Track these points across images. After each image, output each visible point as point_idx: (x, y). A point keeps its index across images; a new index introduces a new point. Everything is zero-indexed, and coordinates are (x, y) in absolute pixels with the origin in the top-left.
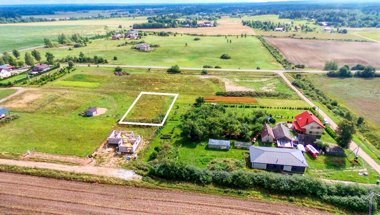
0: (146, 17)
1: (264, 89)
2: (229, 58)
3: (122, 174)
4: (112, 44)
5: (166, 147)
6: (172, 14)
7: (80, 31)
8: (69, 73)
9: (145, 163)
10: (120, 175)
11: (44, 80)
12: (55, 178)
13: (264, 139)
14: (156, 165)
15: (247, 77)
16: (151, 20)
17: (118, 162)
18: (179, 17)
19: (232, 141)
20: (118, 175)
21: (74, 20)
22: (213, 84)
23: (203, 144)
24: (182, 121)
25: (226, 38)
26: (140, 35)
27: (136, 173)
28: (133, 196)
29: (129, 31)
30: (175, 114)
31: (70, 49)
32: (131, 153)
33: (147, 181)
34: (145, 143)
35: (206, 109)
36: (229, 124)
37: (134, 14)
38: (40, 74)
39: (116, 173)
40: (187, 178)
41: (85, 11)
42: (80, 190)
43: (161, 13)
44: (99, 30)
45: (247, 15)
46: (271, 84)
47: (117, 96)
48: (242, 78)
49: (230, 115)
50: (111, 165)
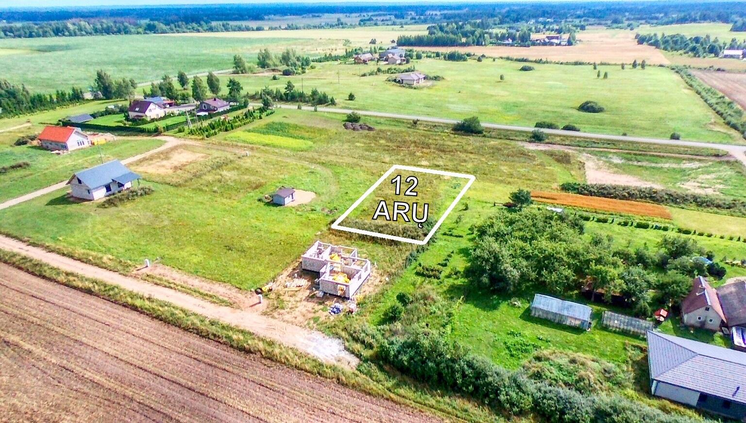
0: (427, 26)
1: (690, 187)
2: (600, 110)
3: (314, 344)
4: (351, 73)
5: (425, 297)
6: (478, 21)
7: (300, 47)
8: (261, 118)
9: (371, 329)
10: (310, 346)
11: (213, 128)
12: (179, 327)
13: (690, 318)
14: (393, 339)
15: (644, 155)
16: (435, 31)
17: (312, 315)
18: (493, 26)
19: (599, 308)
20: (306, 345)
21: (293, 29)
22: (556, 163)
23: (518, 303)
24: (473, 240)
25: (595, 68)
26: (408, 58)
27: (347, 349)
28: (330, 406)
29: (388, 49)
30: (457, 222)
31: (274, 78)
32: (344, 298)
33: (366, 374)
34: (378, 280)
35: (534, 218)
36: (593, 264)
37: (403, 21)
38: (210, 116)
39: (301, 340)
40: (467, 388)
41: (317, 15)
42: (220, 365)
43: (457, 19)
44: (334, 47)
45: (649, 23)
46: (708, 177)
47: (339, 170)
48: (629, 156)
49: (597, 242)
50: (296, 318)
